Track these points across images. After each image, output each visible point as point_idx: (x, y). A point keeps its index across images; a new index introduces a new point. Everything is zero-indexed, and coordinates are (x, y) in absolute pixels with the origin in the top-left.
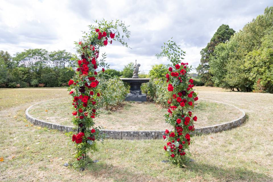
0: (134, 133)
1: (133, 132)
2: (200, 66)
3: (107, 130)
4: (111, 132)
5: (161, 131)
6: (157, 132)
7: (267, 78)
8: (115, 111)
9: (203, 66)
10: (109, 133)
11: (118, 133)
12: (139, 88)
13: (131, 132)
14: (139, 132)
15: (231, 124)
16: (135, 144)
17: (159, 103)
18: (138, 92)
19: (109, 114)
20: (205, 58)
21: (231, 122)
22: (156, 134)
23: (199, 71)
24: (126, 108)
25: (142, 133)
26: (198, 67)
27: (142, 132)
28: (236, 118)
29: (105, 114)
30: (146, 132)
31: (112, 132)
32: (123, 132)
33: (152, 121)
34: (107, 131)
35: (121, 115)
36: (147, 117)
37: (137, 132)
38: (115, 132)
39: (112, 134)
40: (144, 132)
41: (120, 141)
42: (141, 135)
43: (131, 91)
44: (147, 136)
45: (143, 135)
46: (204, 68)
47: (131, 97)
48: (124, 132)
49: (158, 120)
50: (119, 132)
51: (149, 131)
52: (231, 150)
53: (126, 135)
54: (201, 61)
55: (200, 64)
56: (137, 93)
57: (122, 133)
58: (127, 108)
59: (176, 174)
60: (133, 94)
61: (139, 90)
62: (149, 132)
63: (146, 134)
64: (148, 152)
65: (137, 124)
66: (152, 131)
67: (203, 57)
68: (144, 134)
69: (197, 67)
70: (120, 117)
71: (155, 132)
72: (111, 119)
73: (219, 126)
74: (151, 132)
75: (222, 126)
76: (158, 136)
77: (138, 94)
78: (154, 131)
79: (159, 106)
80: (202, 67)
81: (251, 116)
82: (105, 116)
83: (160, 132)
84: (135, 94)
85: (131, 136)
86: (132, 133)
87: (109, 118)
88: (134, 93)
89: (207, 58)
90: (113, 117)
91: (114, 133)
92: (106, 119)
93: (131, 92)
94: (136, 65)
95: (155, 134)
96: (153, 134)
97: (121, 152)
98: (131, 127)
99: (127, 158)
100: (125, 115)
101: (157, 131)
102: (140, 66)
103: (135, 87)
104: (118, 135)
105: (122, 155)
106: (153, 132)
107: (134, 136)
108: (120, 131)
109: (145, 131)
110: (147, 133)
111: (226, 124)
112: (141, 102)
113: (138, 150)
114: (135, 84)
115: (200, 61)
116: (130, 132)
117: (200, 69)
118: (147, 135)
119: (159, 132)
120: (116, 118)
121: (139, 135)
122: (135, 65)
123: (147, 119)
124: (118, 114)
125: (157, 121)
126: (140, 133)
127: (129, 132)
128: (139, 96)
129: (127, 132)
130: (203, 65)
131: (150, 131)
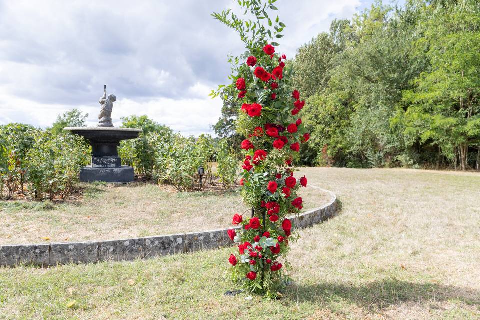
0: (133, 242)
1: (131, 241)
2: (221, 121)
3: (57, 243)
4: (67, 246)
5: (196, 233)
6: (189, 236)
7: (337, 143)
8: (61, 202)
9: (227, 122)
10: (63, 249)
11: (90, 248)
12: (114, 153)
13: (126, 241)
14: (145, 240)
15: (322, 212)
16: (143, 267)
17: (167, 182)
18: (113, 160)
19: (49, 208)
20: (229, 107)
21: (322, 209)
22: (187, 242)
23: (219, 132)
24: (89, 196)
25: (153, 242)
26: (218, 124)
27: (152, 240)
28: (325, 202)
29: (35, 209)
30: (162, 238)
31: (70, 247)
32: (103, 243)
33: (165, 217)
34: (55, 246)
35: (83, 209)
36: (150, 209)
37: (139, 240)
38: (82, 244)
39: (72, 253)
40: (157, 239)
41: (100, 266)
42: (152, 246)
43: (96, 159)
44: (165, 248)
45: (156, 246)
46: (228, 127)
47: (96, 171)
48: (106, 243)
49: (179, 214)
50: (93, 246)
51: (170, 235)
52: (346, 254)
53: (112, 250)
54: (224, 112)
55: (222, 119)
56: (111, 162)
57: (100, 246)
58: (93, 195)
59: (272, 314)
60: (101, 166)
61: (114, 157)
62: (169, 237)
63: (163, 243)
64: (183, 281)
65: (130, 226)
66: (176, 235)
67: (227, 104)
68: (157, 243)
69: (215, 124)
70: (81, 214)
71: (184, 238)
72: (59, 220)
73: (306, 215)
74: (175, 238)
75: (310, 215)
76: (190, 245)
77: (114, 165)
78: (181, 234)
79: (170, 189)
80: (225, 123)
81: (343, 200)
82: (38, 213)
83: (195, 236)
84: (105, 166)
85: (124, 250)
86: (127, 244)
87: (50, 218)
88: (103, 164)
89: (233, 107)
90: (63, 215)
91: (79, 247)
92: (43, 219)
93: (95, 162)
94: (105, 98)
95: (183, 242)
96: (180, 241)
97: (112, 288)
98: (120, 232)
99: (135, 301)
100: (92, 209)
101: (188, 234)
102: (115, 101)
103: (105, 149)
104: (89, 254)
105: (119, 296)
106: (179, 237)
107: (132, 251)
108: (94, 241)
109: (159, 236)
110: (166, 241)
111: (315, 212)
112: (121, 183)
113: (156, 279)
114: (106, 141)
115: (221, 113)
116: (121, 243)
117: (222, 128)
118: (166, 245)
119: (193, 236)
120: (70, 216)
121: (145, 248)
122: (104, 96)
123: (152, 214)
124: (73, 209)
125: (176, 216)
126: (148, 243)
127: (119, 242)
128: (116, 170)
129: (114, 244)
130: (226, 120)
131: (173, 235)
